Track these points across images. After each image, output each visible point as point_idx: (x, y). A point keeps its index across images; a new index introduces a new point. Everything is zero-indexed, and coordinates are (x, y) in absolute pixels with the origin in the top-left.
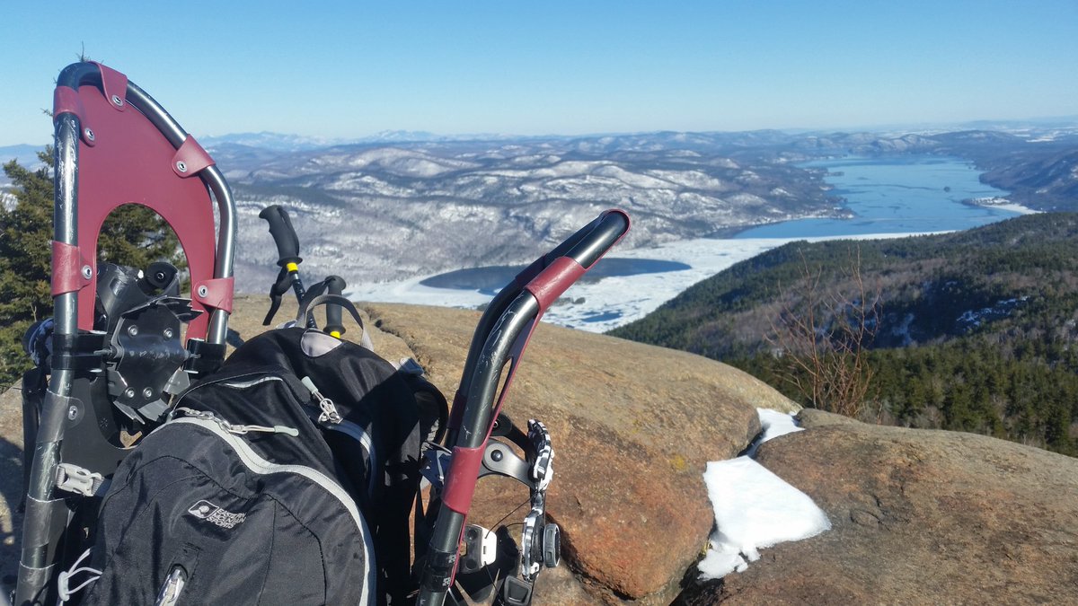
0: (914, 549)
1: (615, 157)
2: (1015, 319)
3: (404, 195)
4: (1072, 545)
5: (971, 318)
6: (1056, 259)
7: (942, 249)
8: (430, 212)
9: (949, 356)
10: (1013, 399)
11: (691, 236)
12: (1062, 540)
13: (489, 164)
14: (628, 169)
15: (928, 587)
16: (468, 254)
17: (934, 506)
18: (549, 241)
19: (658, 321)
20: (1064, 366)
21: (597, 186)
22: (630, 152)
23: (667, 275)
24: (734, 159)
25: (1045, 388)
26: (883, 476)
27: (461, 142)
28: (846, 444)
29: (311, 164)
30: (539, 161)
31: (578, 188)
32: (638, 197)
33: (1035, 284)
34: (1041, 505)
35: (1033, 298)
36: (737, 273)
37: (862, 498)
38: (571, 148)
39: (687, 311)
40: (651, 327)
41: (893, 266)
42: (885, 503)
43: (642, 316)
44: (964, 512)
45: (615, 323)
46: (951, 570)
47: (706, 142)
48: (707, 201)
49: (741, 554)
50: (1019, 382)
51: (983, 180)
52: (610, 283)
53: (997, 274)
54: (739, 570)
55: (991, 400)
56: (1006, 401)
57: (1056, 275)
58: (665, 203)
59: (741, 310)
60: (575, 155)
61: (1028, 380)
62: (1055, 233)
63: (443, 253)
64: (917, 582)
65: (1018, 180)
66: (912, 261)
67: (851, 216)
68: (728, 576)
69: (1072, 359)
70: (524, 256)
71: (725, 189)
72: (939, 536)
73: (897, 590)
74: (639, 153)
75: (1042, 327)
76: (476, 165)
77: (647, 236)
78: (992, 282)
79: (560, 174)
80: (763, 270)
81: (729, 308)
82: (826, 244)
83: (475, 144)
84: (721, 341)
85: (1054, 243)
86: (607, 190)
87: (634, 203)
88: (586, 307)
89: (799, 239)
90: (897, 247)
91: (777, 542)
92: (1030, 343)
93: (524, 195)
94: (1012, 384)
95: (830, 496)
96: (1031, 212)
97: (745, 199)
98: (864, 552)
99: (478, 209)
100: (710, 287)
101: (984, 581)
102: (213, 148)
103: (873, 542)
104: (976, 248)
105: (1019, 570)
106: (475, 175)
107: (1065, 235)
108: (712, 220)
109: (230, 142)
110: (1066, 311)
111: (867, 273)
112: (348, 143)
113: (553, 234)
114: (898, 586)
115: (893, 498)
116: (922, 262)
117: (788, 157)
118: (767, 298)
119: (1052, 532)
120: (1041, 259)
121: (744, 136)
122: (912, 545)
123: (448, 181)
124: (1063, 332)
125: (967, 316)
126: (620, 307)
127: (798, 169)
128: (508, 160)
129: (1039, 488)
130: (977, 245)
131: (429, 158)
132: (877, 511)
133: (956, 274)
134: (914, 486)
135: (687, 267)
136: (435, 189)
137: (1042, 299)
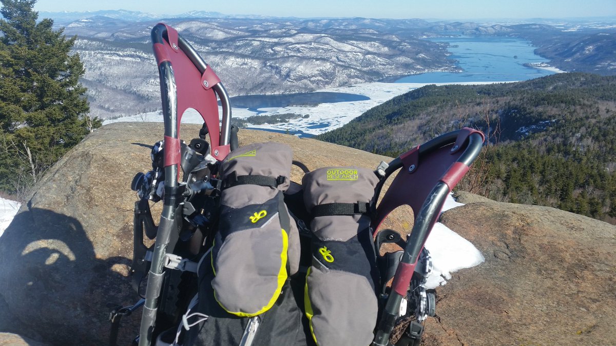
0: (529, 273)
1: (329, 32)
2: (548, 132)
3: (204, 50)
4: (609, 271)
5: (524, 131)
6: (573, 99)
7: (510, 92)
8: (220, 61)
9: (510, 152)
10: (544, 176)
11: (371, 80)
12: (603, 268)
13: (255, 33)
14: (336, 40)
15: (538, 294)
16: (242, 87)
17: (537, 249)
18: (289, 81)
19: (350, 129)
20: (572, 159)
21: (318, 49)
22: (337, 29)
23: (356, 103)
24: (397, 36)
25: (561, 171)
26: (509, 232)
27: (238, 19)
28: (488, 214)
29: (148, 29)
30: (285, 33)
31: (307, 50)
32: (341, 56)
33: (560, 113)
34: (591, 249)
35: (559, 120)
36: (396, 103)
37: (499, 244)
38: (303, 25)
39: (366, 124)
40: (346, 132)
41: (483, 100)
42: (511, 247)
43: (341, 126)
44: (553, 252)
45: (326, 130)
46: (549, 285)
47: (381, 25)
48: (381, 60)
49: (442, 275)
50: (548, 167)
51: (536, 53)
52: (324, 106)
53: (540, 106)
54: (443, 284)
55: (532, 176)
56: (540, 177)
57: (572, 108)
58: (357, 60)
59: (397, 124)
60: (305, 30)
61: (553, 166)
62: (574, 84)
63: (227, 86)
64: (533, 291)
65: (557, 53)
66: (494, 97)
67: (461, 71)
68: (437, 288)
69: (577, 155)
70: (275, 89)
71: (391, 53)
72: (541, 266)
73: (524, 296)
74: (343, 30)
75: (562, 137)
76: (247, 34)
77: (346, 80)
78: (537, 111)
79: (296, 42)
80: (410, 101)
81: (390, 123)
82: (446, 87)
83: (246, 21)
84: (385, 141)
85: (572, 90)
86: (323, 51)
87: (339, 60)
88: (310, 120)
89: (432, 84)
90: (485, 90)
91: (459, 269)
92: (555, 146)
93: (275, 53)
94: (544, 168)
95: (483, 243)
96: (561, 72)
97: (402, 59)
98: (504, 274)
99: (249, 61)
100: (380, 110)
101: (566, 291)
102: (90, 19)
103: (507, 268)
104: (529, 91)
105: (583, 285)
106: (247, 40)
107: (579, 85)
108: (383, 71)
109: (100, 15)
110: (576, 128)
111: (468, 104)
112: (170, 18)
113: (292, 77)
114: (524, 294)
115: (515, 244)
116: (499, 98)
117: (428, 36)
118: (412, 117)
119: (598, 264)
120: (565, 99)
121: (403, 22)
122: (528, 271)
123: (230, 43)
124: (573, 140)
125: (522, 130)
126: (329, 120)
127: (432, 43)
128: (266, 31)
129: (590, 239)
130: (530, 90)
131: (219, 28)
132: (507, 251)
133: (517, 106)
134: (525, 238)
135: (368, 99)
136: (223, 48)
137: (564, 121)
